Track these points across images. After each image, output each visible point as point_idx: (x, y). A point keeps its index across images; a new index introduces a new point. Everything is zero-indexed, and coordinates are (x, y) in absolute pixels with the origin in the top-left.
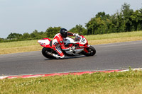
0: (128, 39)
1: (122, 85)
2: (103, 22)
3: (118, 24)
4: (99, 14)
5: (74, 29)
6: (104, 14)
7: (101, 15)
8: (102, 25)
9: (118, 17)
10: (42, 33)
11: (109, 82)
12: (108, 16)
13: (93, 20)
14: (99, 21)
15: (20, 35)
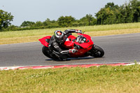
0: (135, 30)
1: (127, 80)
2: (112, 12)
3: (126, 14)
4: (109, 4)
5: (84, 18)
6: (113, 4)
7: (111, 5)
8: (111, 15)
9: (127, 7)
10: (53, 22)
11: (115, 76)
12: (117, 7)
13: (102, 10)
14: (108, 11)
15: (33, 23)
